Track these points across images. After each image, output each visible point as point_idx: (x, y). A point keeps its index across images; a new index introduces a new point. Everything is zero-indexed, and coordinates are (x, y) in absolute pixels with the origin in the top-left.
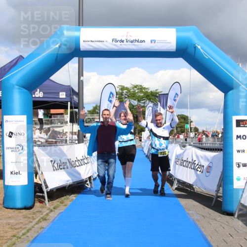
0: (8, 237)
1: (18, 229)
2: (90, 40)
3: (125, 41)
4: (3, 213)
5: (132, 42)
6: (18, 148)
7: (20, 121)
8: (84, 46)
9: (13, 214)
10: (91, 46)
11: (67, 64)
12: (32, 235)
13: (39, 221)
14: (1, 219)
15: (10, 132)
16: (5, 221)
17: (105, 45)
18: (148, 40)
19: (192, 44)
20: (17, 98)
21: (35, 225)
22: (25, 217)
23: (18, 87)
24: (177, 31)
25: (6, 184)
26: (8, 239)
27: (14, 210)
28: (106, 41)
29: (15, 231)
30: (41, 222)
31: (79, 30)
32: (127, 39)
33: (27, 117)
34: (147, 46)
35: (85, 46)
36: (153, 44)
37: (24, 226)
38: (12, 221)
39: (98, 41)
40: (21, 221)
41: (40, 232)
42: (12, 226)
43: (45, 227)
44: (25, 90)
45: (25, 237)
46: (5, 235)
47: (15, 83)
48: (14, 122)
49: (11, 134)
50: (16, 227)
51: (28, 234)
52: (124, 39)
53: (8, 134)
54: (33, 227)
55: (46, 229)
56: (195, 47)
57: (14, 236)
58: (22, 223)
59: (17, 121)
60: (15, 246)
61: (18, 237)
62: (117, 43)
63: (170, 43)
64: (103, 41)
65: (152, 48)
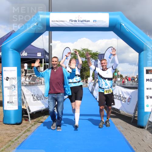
0: (7, 142)
1: (12, 136)
2: (56, 20)
3: (78, 21)
4: (3, 127)
5: (82, 21)
7: (13, 70)
8: (52, 24)
9: (9, 128)
10: (57, 24)
11: (42, 35)
12: (21, 140)
13: (25, 132)
14: (1, 131)
15: (7, 77)
16: (4, 132)
17: (66, 24)
18: (91, 20)
19: (119, 23)
20: (11, 56)
21: (22, 134)
22: (17, 129)
23: (11, 49)
24: (110, 15)
25: (5, 109)
26: (6, 143)
27: (9, 125)
28: (66, 21)
29: (11, 138)
30: (26, 132)
31: (49, 14)
32: (78, 20)
33: (17, 68)
34: (91, 24)
36: (95, 23)
37: (16, 135)
38: (9, 132)
39: (61, 21)
40: (14, 132)
41: (25, 138)
42: (8, 135)
43: (29, 135)
44: (16, 52)
45: (16, 141)
46: (5, 140)
47: (10, 47)
48: (9, 71)
49: (7, 79)
50: (11, 135)
51: (19, 140)
53: (6, 79)
54: (21, 135)
55: (29, 137)
56: (121, 25)
57: (10, 141)
58: (15, 133)
59: (11, 71)
60: (10, 147)
61: (12, 142)
62: (72, 22)
63: (105, 22)
64: (64, 21)
65: (94, 25)
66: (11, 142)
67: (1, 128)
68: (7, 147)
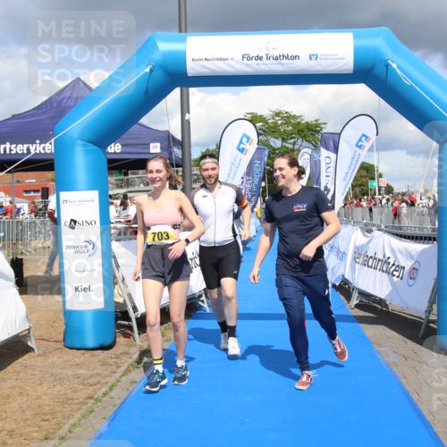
0: (81, 400)
1: (95, 385)
2: (203, 57)
3: (265, 57)
4: (66, 358)
5: (277, 59)
6: (86, 247)
7: (87, 201)
8: (192, 69)
9: (82, 359)
10: (207, 68)
11: (164, 100)
12: (118, 395)
13: (128, 371)
14: (62, 369)
15: (72, 220)
16: (70, 372)
17: (229, 65)
18: (304, 56)
19: (381, 60)
20: (81, 161)
21: (121, 377)
22: (104, 364)
23: (80, 142)
24: (355, 37)
25: (68, 307)
26: (81, 403)
27: (82, 351)
28: (232, 59)
29: (90, 388)
30: (130, 371)
31: (184, 41)
32: (267, 55)
33: (100, 194)
34: (303, 65)
35: (195, 67)
36: (313, 62)
37: (103, 381)
38: (82, 371)
39: (217, 59)
40: (96, 371)
41: (131, 389)
42: (84, 380)
43: (138, 380)
44: (95, 147)
45: (107, 398)
46: (75, 395)
47: (76, 136)
48: (77, 203)
49: (73, 224)
50: (92, 381)
51: (112, 394)
52: (262, 54)
53: (68, 224)
54: (118, 381)
55: (141, 384)
56: (387, 66)
57: (90, 398)
58: (100, 374)
59: (83, 201)
60: (93, 414)
61: (96, 400)
62: (250, 62)
63: (343, 59)
64: (227, 59)
65: (311, 69)
66: (92, 401)
67: (61, 360)
68: (84, 416)
